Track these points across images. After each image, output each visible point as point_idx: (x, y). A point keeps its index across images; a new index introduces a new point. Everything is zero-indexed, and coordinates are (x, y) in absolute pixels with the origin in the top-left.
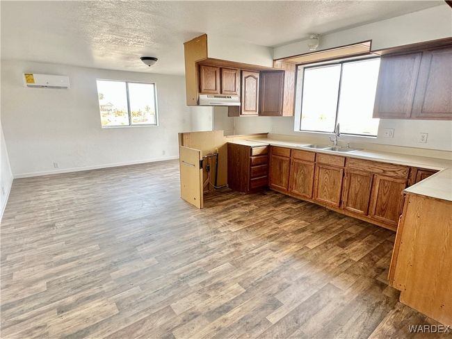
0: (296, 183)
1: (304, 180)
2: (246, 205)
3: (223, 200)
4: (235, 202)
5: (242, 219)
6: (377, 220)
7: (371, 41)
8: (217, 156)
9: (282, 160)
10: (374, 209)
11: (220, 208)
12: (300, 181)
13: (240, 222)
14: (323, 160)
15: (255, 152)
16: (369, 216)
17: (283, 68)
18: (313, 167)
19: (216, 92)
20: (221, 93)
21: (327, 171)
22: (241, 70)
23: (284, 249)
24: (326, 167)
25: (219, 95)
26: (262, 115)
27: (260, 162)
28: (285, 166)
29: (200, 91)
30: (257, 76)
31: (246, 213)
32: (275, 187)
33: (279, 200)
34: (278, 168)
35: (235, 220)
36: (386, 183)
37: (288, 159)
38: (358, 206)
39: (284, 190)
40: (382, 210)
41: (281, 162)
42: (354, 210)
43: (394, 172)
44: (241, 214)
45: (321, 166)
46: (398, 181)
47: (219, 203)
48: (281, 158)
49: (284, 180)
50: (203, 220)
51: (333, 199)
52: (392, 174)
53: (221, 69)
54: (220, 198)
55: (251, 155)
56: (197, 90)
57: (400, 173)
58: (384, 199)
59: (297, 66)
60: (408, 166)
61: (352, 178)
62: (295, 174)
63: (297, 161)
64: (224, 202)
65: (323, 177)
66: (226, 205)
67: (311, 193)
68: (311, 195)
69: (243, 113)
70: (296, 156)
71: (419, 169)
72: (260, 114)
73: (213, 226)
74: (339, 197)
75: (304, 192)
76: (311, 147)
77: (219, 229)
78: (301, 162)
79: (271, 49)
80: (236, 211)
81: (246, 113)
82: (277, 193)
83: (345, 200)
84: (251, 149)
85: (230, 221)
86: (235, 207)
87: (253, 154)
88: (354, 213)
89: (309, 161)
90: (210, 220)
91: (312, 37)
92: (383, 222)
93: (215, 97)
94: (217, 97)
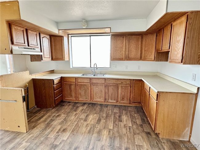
0: (81, 95)
1: (85, 93)
2: (58, 116)
3: (40, 118)
4: (49, 116)
5: (64, 127)
6: (121, 103)
7: (110, 28)
8: (28, 89)
9: (71, 84)
10: (120, 99)
11: (42, 126)
12: (83, 93)
13: (64, 130)
14: (94, 81)
15: (56, 82)
16: (118, 102)
17: (63, 35)
18: (89, 85)
19: (25, 45)
20: (28, 46)
21: (97, 86)
22: (40, 32)
23: (102, 136)
24: (96, 84)
25: (27, 47)
26: (53, 60)
27: (58, 88)
28: (73, 87)
29: (12, 43)
30: (48, 37)
31: (62, 122)
32: (68, 100)
33: (74, 106)
34: (69, 89)
35: (60, 129)
36: (123, 87)
37: (75, 83)
38: (113, 99)
39: (74, 100)
40: (123, 98)
41: (70, 85)
42: (112, 101)
43: (125, 82)
44: (60, 124)
45: (94, 84)
46: (128, 85)
47: (39, 122)
48: (70, 83)
49: (73, 94)
50: (36, 141)
51: (101, 99)
52: (125, 83)
53: (27, 30)
54: (36, 118)
55: (54, 84)
56: (10, 42)
57: (128, 82)
58: (123, 93)
59: (68, 35)
60: (130, 79)
61: (109, 87)
62: (80, 90)
63: (80, 83)
64: (42, 120)
65: (96, 89)
66: (45, 121)
67: (90, 98)
68: (90, 99)
69: (43, 59)
70: (79, 81)
71: (134, 80)
72: (52, 59)
73: (48, 142)
74: (104, 97)
75: (86, 99)
76: (83, 75)
77: (55, 143)
78: (82, 83)
79: (57, 23)
80: (55, 123)
81: (45, 59)
82: (69, 102)
83: (107, 97)
84: (54, 81)
85: (57, 132)
86: (52, 120)
87: (55, 84)
88: (112, 102)
89: (88, 83)
90: (42, 139)
91: (84, 21)
92: (124, 103)
93: (24, 48)
94: (26, 48)
